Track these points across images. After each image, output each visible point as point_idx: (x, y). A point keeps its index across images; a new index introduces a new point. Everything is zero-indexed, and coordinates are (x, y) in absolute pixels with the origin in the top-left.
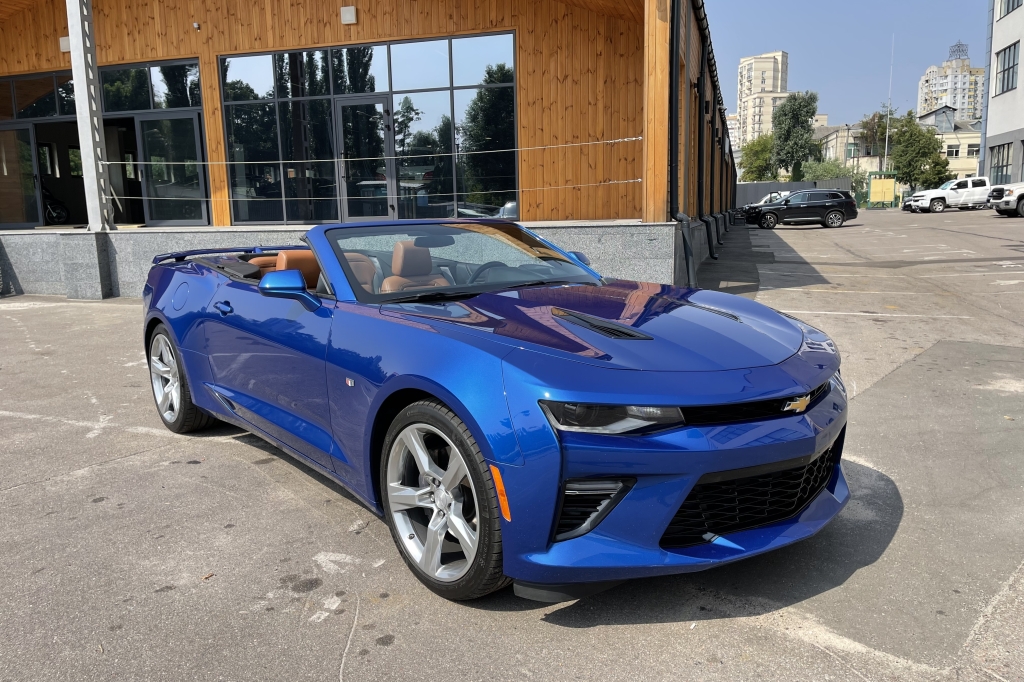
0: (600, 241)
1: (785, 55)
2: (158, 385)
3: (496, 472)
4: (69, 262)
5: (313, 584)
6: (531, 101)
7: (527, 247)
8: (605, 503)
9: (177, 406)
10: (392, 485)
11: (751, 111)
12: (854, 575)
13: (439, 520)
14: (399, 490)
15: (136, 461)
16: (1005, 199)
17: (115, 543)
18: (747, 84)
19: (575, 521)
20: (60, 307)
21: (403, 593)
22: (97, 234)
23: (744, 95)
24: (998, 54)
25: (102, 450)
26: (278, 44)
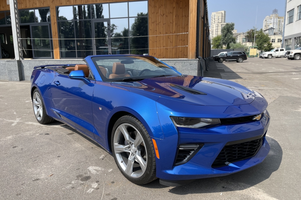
0: (175, 64)
1: (225, 12)
2: (35, 108)
3: (154, 141)
4: (9, 70)
5: (88, 178)
6: (153, 22)
7: (155, 63)
8: (192, 152)
9: (42, 115)
10: (115, 144)
11: (215, 28)
12: (272, 174)
13: (132, 156)
14: (118, 146)
15: (28, 133)
16: (290, 54)
17: (19, 163)
18: (214, 20)
19: (182, 159)
20: (6, 83)
21: (119, 181)
22: (18, 61)
23: (213, 24)
24: (288, 12)
25: (17, 130)
26: (74, 3)
